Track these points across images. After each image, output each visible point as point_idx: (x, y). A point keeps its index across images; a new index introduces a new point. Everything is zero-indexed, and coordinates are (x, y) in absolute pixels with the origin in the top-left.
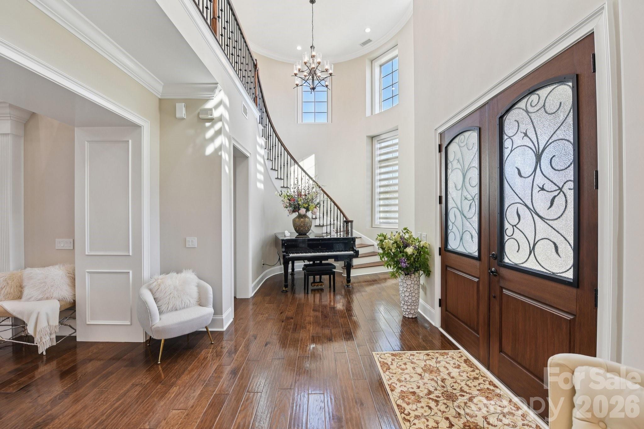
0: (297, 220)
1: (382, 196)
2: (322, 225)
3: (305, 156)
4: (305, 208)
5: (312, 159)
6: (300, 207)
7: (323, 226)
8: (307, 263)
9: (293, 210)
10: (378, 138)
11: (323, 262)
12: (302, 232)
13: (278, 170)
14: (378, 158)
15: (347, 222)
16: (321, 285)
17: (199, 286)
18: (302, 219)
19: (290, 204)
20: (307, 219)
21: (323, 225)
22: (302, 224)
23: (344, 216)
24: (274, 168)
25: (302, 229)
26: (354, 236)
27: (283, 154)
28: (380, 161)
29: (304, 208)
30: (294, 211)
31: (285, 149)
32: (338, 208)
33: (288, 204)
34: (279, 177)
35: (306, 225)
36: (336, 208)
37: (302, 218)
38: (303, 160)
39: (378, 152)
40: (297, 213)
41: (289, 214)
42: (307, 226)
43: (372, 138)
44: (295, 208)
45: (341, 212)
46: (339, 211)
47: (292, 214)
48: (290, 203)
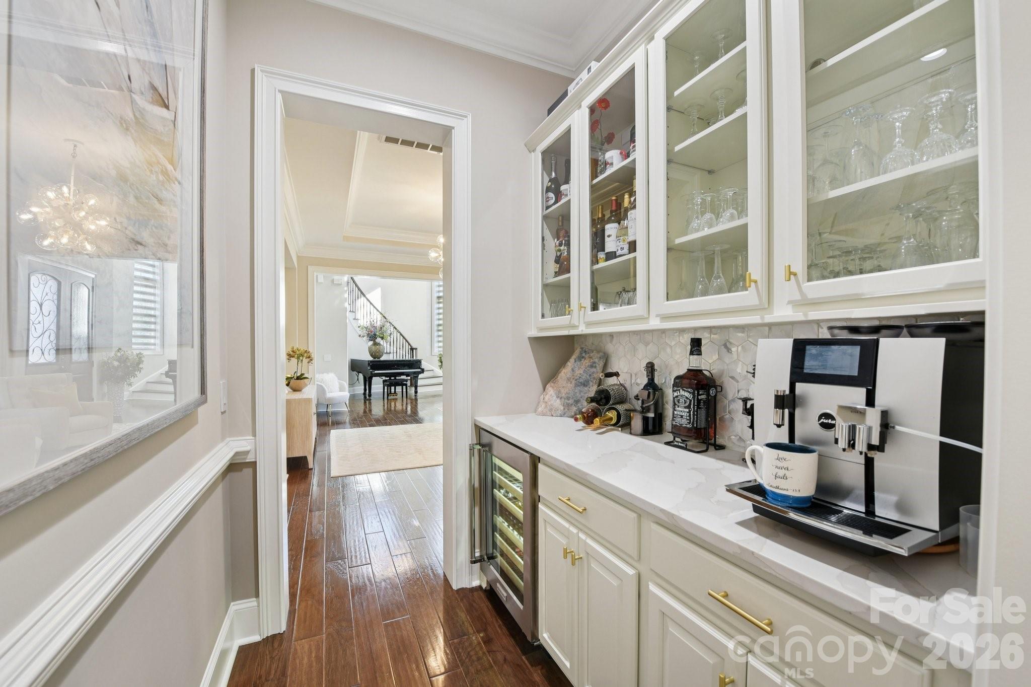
3: (372, 289)
5: (378, 291)
7: (390, 353)
8: (384, 378)
11: (397, 378)
12: (376, 356)
15: (412, 349)
16: (396, 395)
17: (339, 383)
18: (378, 347)
22: (377, 350)
23: (409, 344)
24: (352, 310)
25: (376, 354)
26: (419, 358)
27: (354, 290)
31: (356, 285)
32: (404, 337)
35: (381, 351)
36: (402, 338)
38: (369, 293)
45: (406, 341)
46: (404, 341)
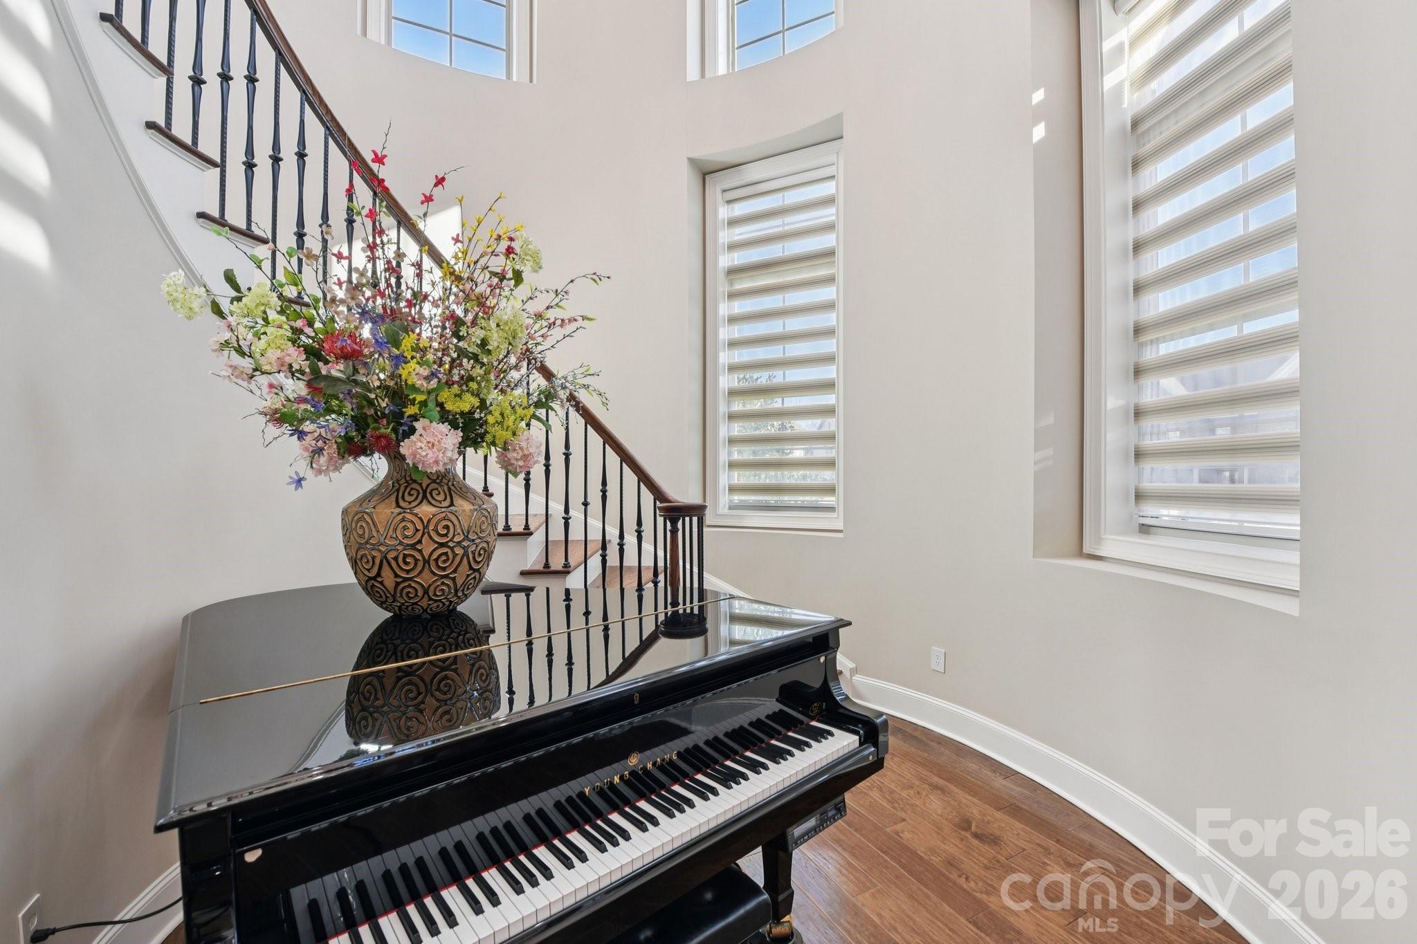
0: (386, 512)
1: (738, 406)
2: (520, 529)
4: (454, 426)
6: (411, 410)
9: (348, 439)
10: (730, 179)
12: (424, 603)
13: (222, 166)
14: (726, 260)
15: (672, 515)
18: (426, 510)
19: (316, 382)
20: (463, 506)
21: (527, 527)
22: (427, 547)
23: (644, 480)
25: (426, 579)
28: (733, 272)
29: (446, 416)
30: (352, 448)
32: (608, 440)
33: (295, 387)
34: (236, 216)
35: (459, 551)
37: (425, 497)
39: (725, 236)
40: (379, 465)
41: (302, 467)
42: (466, 554)
43: (706, 173)
44: (360, 422)
45: (626, 458)
47: (337, 469)
48: (315, 371)
